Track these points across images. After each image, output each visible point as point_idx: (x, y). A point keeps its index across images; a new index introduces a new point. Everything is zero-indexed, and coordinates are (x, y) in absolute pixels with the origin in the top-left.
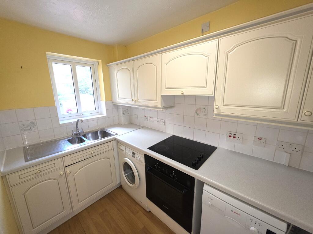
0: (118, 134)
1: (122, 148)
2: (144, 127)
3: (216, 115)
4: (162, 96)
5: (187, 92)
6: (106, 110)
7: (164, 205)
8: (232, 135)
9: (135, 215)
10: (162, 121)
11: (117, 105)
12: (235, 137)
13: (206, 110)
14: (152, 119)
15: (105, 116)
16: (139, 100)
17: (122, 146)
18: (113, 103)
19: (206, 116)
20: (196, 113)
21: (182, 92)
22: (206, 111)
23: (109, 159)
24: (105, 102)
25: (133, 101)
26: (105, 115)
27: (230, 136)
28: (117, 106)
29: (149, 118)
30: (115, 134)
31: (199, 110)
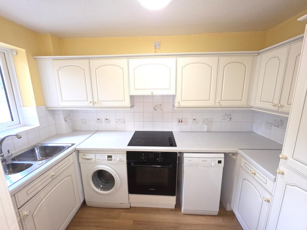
0: (74, 144)
1: (88, 157)
2: (98, 130)
3: (177, 108)
4: (130, 96)
5: (156, 93)
6: (39, 118)
7: (150, 189)
8: (180, 121)
9: (119, 219)
10: (121, 120)
11: (53, 110)
12: (182, 122)
13: (161, 106)
14: (108, 120)
15: (38, 127)
16: (99, 102)
17: (86, 154)
18: (47, 108)
19: (162, 110)
20: (154, 109)
21: (152, 93)
22: (162, 107)
23: (71, 177)
24: (36, 107)
25: (91, 103)
26: (38, 124)
27: (179, 122)
28: (52, 112)
29: (103, 120)
30: (71, 145)
31: (156, 107)
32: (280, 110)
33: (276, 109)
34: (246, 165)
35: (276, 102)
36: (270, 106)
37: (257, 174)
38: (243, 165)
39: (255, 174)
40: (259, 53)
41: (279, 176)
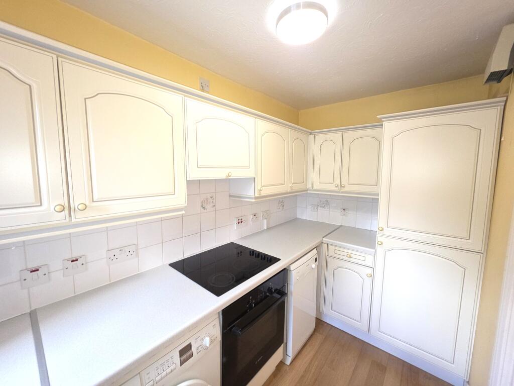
8: (240, 221)
10: (128, 249)
12: (242, 222)
13: (213, 199)
19: (214, 206)
20: (202, 206)
22: (214, 201)
27: (239, 223)
31: (206, 201)
32: (343, 190)
33: (338, 189)
34: (337, 252)
35: (337, 182)
36: (332, 187)
37: (352, 256)
38: (331, 253)
39: (350, 257)
40: (311, 133)
41: (378, 248)
